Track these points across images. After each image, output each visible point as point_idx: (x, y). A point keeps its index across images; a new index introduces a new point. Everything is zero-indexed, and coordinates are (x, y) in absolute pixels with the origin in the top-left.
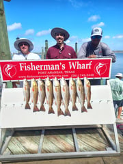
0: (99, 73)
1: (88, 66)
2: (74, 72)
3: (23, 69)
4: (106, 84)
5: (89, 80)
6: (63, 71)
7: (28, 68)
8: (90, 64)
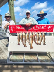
0: (49, 30)
1: (44, 27)
2: (38, 30)
3: (18, 28)
4: (52, 35)
5: (45, 33)
6: (34, 29)
7: (20, 28)
8: (45, 27)
